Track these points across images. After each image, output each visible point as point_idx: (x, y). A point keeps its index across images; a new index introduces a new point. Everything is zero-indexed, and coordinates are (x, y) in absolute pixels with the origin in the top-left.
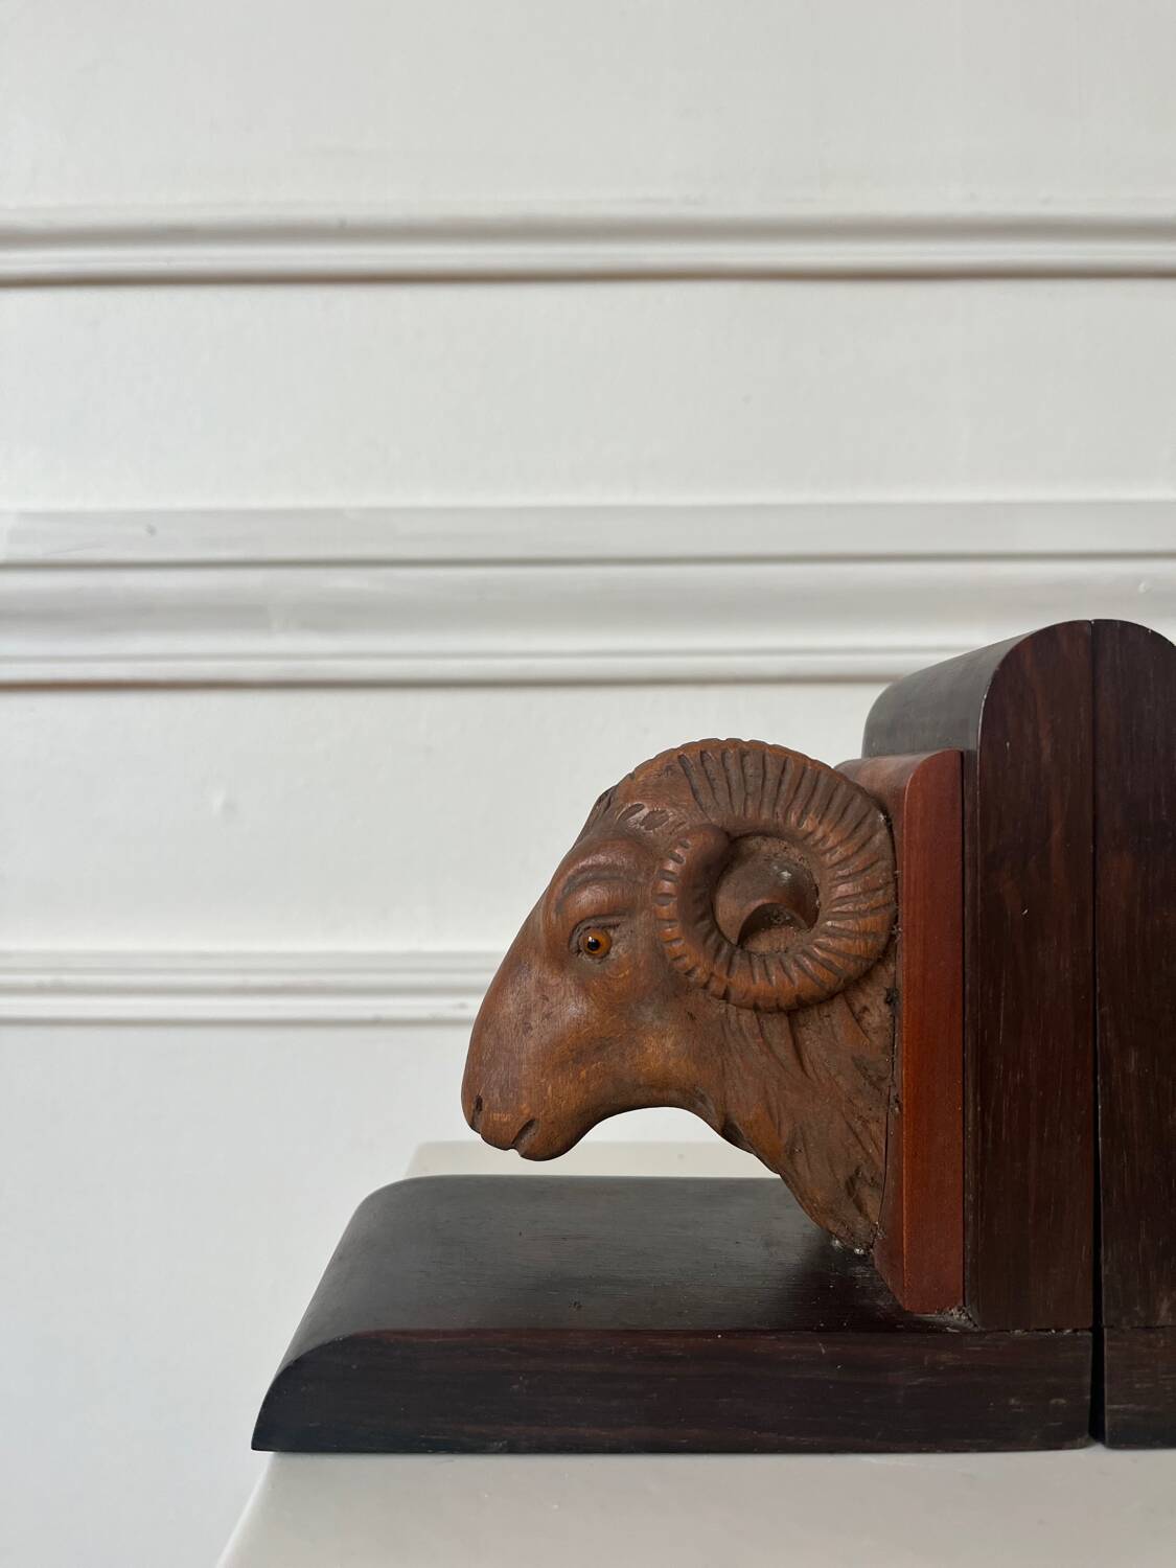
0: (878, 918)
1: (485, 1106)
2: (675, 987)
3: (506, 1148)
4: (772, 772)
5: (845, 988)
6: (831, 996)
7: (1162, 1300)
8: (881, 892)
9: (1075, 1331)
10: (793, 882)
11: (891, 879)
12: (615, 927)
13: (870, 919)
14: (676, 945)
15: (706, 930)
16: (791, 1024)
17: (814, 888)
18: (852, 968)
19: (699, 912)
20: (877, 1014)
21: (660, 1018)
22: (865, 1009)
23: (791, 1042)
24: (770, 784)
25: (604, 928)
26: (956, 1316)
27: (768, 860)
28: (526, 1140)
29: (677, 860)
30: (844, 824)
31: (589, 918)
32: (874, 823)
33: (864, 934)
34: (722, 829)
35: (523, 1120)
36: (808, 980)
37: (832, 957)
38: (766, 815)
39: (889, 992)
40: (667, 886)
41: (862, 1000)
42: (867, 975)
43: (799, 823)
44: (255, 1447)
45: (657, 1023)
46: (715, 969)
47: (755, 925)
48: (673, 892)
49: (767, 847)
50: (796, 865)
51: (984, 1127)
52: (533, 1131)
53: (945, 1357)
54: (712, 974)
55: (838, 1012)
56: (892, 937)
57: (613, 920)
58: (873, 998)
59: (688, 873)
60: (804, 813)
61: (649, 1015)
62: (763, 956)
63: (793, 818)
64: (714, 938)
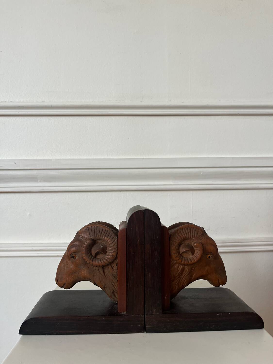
0: (115, 253)
1: (58, 281)
2: (85, 263)
5: (110, 263)
6: (108, 265)
7: (154, 310)
8: (115, 249)
9: (141, 315)
10: (102, 247)
11: (117, 247)
12: (77, 254)
13: (113, 253)
14: (85, 258)
16: (103, 269)
17: (106, 248)
19: (88, 253)
21: (84, 268)
22: (114, 266)
23: (103, 271)
24: (100, 232)
25: (75, 254)
26: (125, 313)
27: (100, 244)
28: (64, 286)
29: (85, 245)
30: (111, 238)
31: (73, 253)
32: (115, 238)
33: (112, 255)
34: (93, 239)
35: (64, 283)
36: (104, 263)
37: (107, 259)
38: (99, 237)
39: (117, 264)
41: (113, 265)
42: (113, 262)
44: (19, 334)
45: (83, 269)
46: (90, 261)
47: (97, 254)
48: (84, 249)
49: (100, 241)
50: (104, 244)
51: (128, 285)
52: (65, 285)
53: (122, 319)
55: (109, 267)
56: (117, 256)
57: (76, 253)
58: (114, 265)
59: (86, 246)
60: (105, 236)
61: (82, 267)
62: (98, 259)
63: (103, 237)
64: (90, 256)
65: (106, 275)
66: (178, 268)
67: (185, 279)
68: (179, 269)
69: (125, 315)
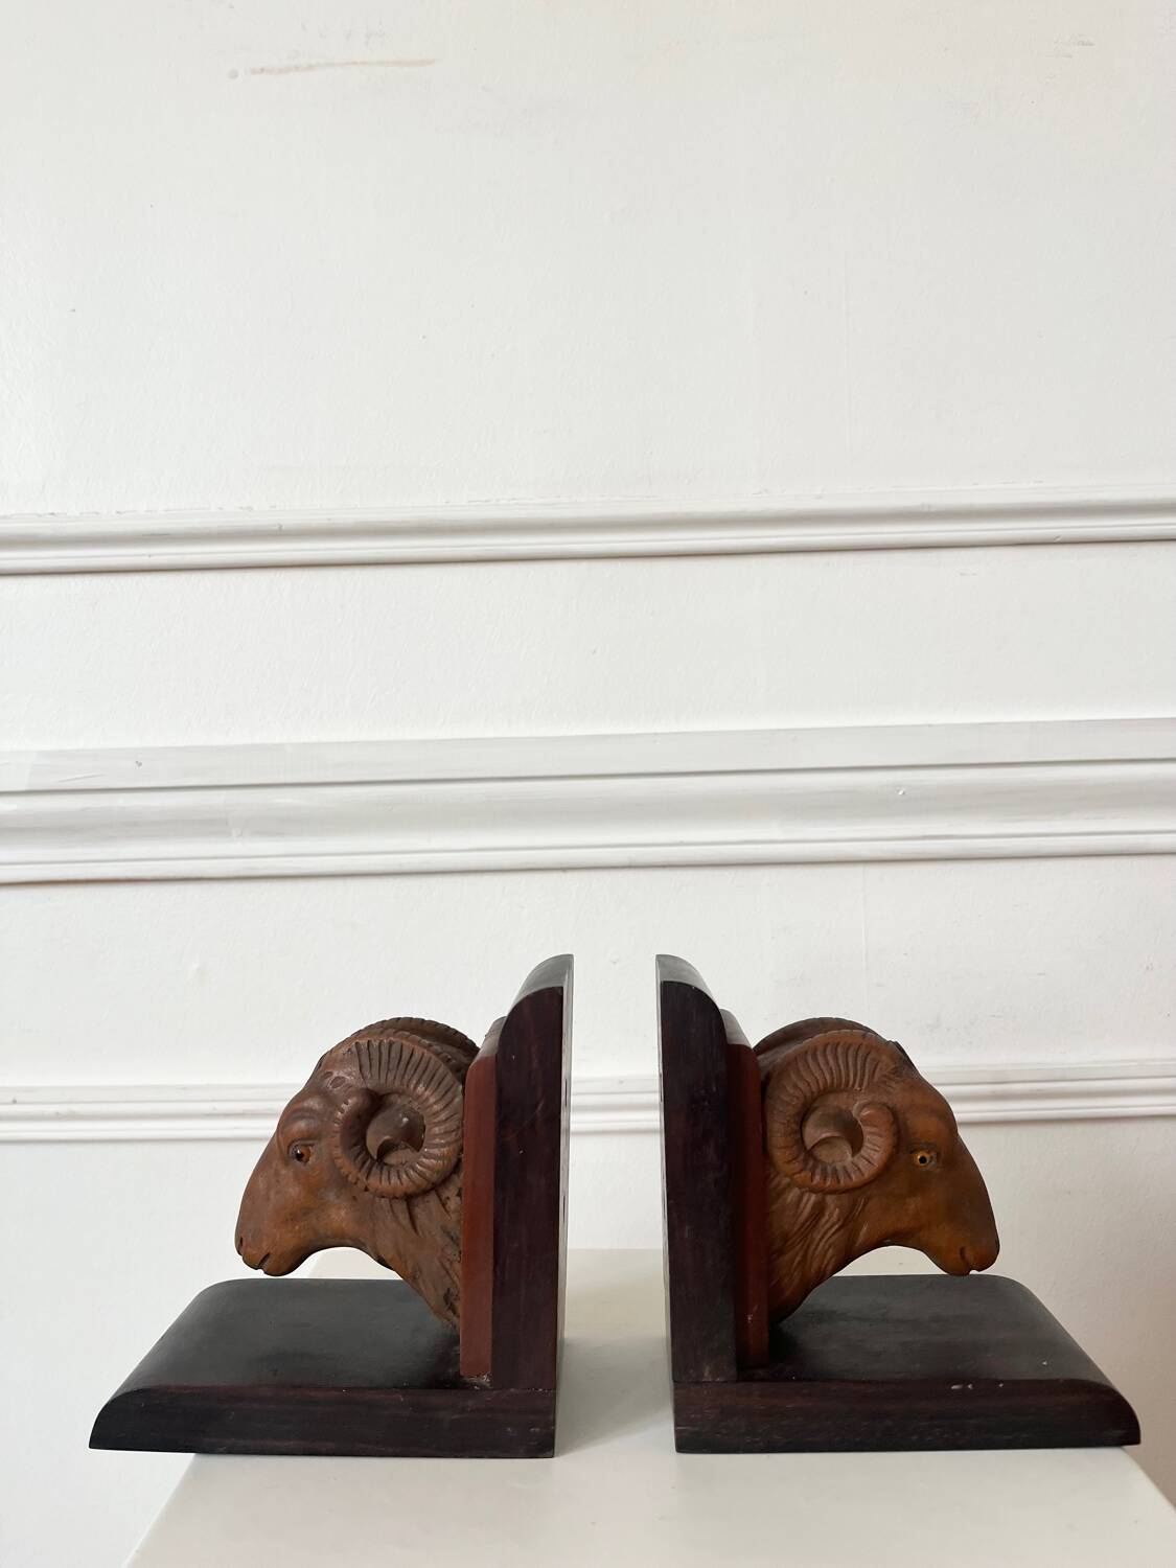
0: (451, 1148)
1: (244, 1243)
5: (436, 1187)
6: (426, 1192)
8: (454, 1134)
9: (545, 1390)
10: (408, 1124)
11: (460, 1124)
12: (312, 1145)
13: (445, 1150)
14: (340, 1161)
15: (356, 1153)
16: (408, 1204)
17: (422, 1128)
19: (353, 1142)
20: (454, 1203)
21: (338, 1198)
22: (448, 1198)
23: (407, 1215)
24: (403, 1064)
25: (306, 1146)
26: (485, 1379)
27: (398, 1110)
28: (267, 1264)
29: (342, 1111)
30: (439, 1090)
31: (297, 1140)
32: (455, 1091)
33: (442, 1157)
34: (372, 1091)
35: (264, 1254)
36: (411, 1184)
37: (424, 1170)
38: (397, 1083)
39: (460, 1189)
40: (337, 1126)
41: (446, 1194)
42: (445, 1180)
43: (415, 1088)
44: (92, 1448)
45: (336, 1201)
46: (359, 1175)
47: (385, 1149)
48: (338, 1129)
49: (399, 1101)
51: (497, 1275)
52: (268, 1261)
53: (470, 1403)
54: (358, 1179)
55: (433, 1198)
56: (459, 1160)
57: (311, 1142)
58: (450, 1192)
59: (347, 1119)
60: (418, 1083)
61: (331, 1197)
62: (391, 1166)
63: (412, 1086)
64: (361, 1156)
65: (418, 1228)
66: (799, 1204)
68: (803, 1209)
69: (483, 1388)
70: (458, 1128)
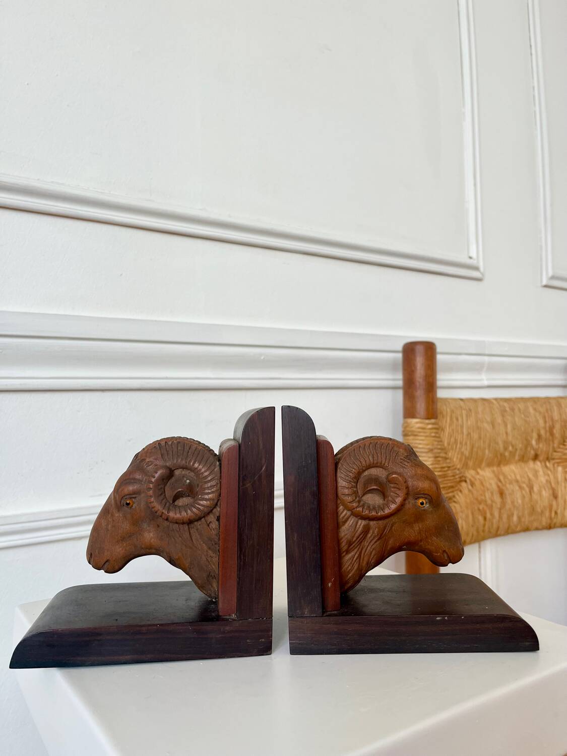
0: (214, 494)
1: (93, 555)
2: (153, 516)
3: (99, 569)
4: (187, 448)
5: (204, 516)
6: (199, 519)
8: (216, 487)
9: (267, 618)
10: (189, 483)
11: (219, 482)
12: (135, 498)
13: (212, 495)
14: (153, 504)
15: (161, 499)
16: (188, 527)
17: (197, 485)
18: (206, 510)
19: (160, 493)
20: (215, 525)
21: (149, 526)
22: (210, 522)
23: (189, 533)
24: (185, 453)
25: (132, 498)
26: (233, 616)
27: (183, 477)
28: (106, 566)
29: (155, 478)
30: (207, 465)
31: (126, 496)
32: (215, 465)
33: (210, 499)
34: (169, 467)
35: (105, 560)
36: (192, 514)
37: (200, 507)
39: (217, 517)
40: (151, 486)
41: (210, 519)
42: (211, 512)
43: (193, 465)
44: (10, 668)
45: (148, 528)
46: (164, 511)
47: (177, 497)
49: (183, 472)
50: (192, 478)
51: (241, 559)
52: (108, 563)
53: (226, 628)
54: (163, 513)
56: (218, 501)
57: (134, 496)
58: (212, 519)
59: (156, 481)
60: (195, 461)
61: (145, 526)
63: (191, 464)
64: (164, 501)
65: (195, 540)
66: (356, 526)
67: (373, 549)
68: (359, 528)
69: (233, 620)
70: (217, 484)
